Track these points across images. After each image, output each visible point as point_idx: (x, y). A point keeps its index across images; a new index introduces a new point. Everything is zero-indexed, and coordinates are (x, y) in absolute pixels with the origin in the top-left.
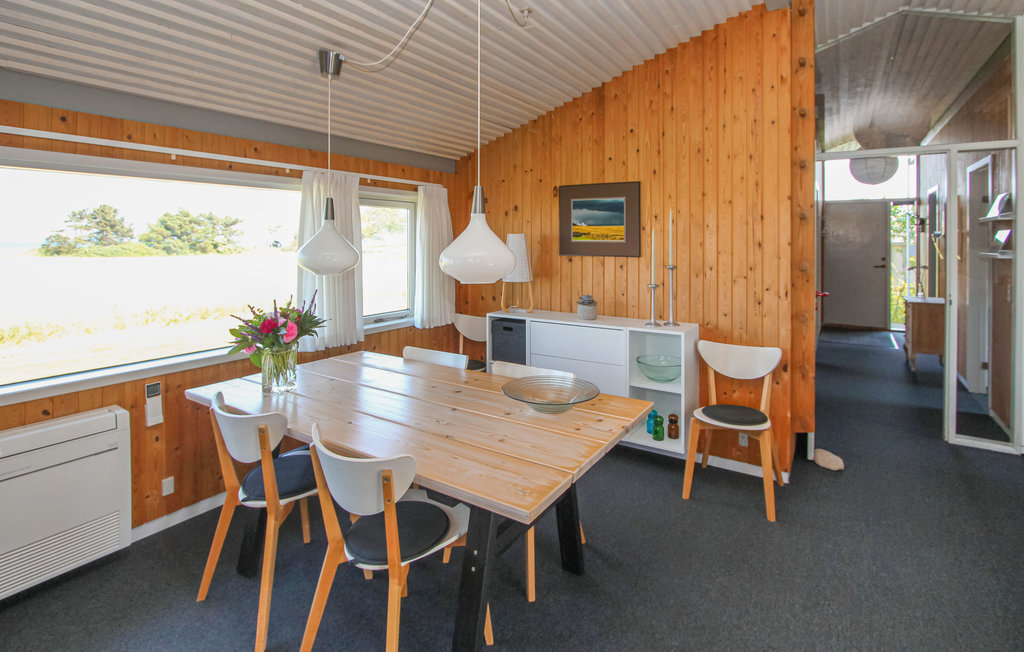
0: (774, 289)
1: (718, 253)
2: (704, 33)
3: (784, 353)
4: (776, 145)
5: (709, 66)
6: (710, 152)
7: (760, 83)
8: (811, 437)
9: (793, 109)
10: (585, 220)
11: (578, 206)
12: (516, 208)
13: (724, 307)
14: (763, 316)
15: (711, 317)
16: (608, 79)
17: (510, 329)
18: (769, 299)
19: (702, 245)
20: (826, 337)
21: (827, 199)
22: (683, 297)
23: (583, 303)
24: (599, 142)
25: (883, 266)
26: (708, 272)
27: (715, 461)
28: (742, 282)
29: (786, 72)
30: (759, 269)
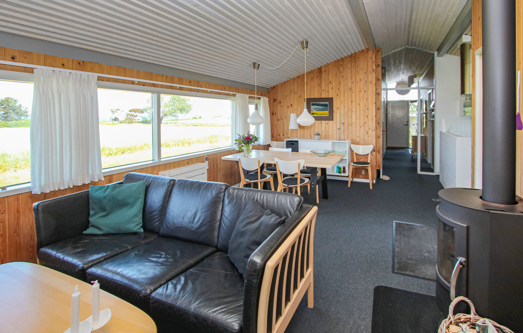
0: (371, 129)
1: (356, 119)
2: (352, 54)
3: (374, 147)
4: (372, 89)
5: (353, 64)
6: (354, 90)
7: (367, 70)
8: (381, 170)
9: (376, 78)
10: (315, 109)
11: (313, 105)
12: (291, 105)
13: (358, 134)
14: (369, 136)
15: (354, 138)
16: (323, 65)
17: (293, 144)
18: (370, 132)
19: (351, 117)
20: (387, 151)
21: (388, 100)
22: (346, 132)
23: (316, 135)
24: (320, 85)
25: (407, 125)
26: (353, 125)
27: (355, 180)
28: (362, 127)
29: (374, 68)
30: (367, 123)
